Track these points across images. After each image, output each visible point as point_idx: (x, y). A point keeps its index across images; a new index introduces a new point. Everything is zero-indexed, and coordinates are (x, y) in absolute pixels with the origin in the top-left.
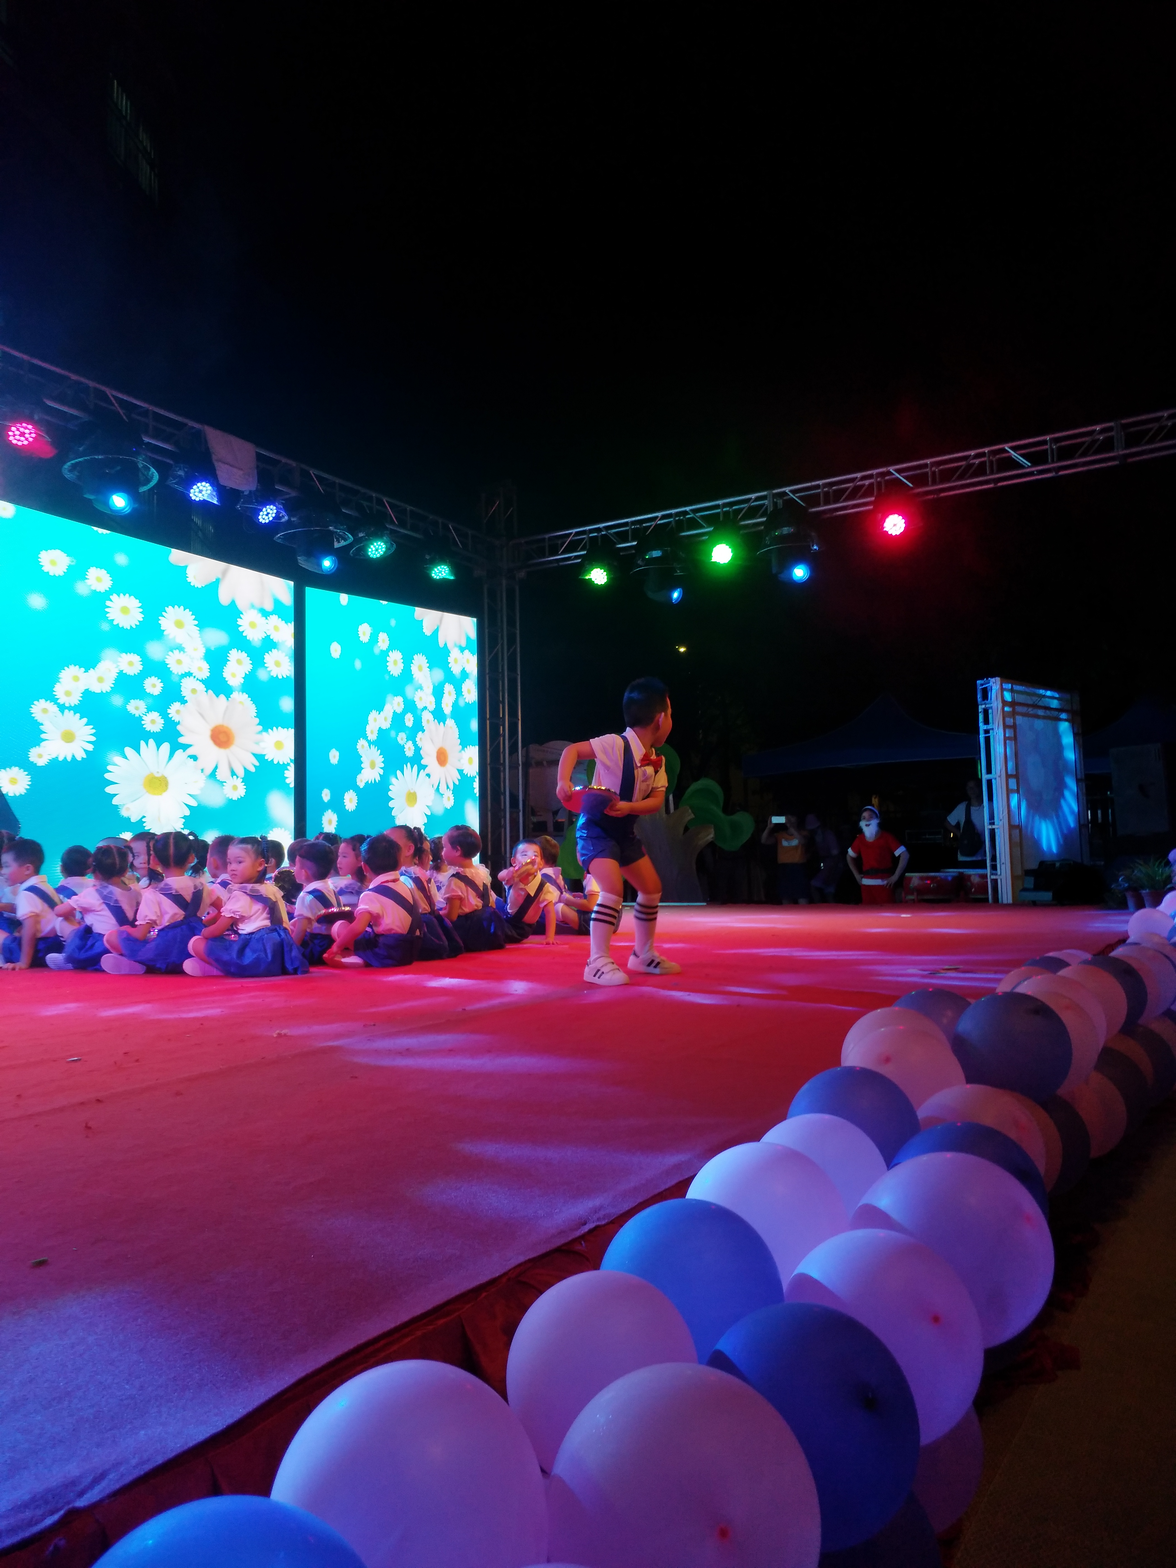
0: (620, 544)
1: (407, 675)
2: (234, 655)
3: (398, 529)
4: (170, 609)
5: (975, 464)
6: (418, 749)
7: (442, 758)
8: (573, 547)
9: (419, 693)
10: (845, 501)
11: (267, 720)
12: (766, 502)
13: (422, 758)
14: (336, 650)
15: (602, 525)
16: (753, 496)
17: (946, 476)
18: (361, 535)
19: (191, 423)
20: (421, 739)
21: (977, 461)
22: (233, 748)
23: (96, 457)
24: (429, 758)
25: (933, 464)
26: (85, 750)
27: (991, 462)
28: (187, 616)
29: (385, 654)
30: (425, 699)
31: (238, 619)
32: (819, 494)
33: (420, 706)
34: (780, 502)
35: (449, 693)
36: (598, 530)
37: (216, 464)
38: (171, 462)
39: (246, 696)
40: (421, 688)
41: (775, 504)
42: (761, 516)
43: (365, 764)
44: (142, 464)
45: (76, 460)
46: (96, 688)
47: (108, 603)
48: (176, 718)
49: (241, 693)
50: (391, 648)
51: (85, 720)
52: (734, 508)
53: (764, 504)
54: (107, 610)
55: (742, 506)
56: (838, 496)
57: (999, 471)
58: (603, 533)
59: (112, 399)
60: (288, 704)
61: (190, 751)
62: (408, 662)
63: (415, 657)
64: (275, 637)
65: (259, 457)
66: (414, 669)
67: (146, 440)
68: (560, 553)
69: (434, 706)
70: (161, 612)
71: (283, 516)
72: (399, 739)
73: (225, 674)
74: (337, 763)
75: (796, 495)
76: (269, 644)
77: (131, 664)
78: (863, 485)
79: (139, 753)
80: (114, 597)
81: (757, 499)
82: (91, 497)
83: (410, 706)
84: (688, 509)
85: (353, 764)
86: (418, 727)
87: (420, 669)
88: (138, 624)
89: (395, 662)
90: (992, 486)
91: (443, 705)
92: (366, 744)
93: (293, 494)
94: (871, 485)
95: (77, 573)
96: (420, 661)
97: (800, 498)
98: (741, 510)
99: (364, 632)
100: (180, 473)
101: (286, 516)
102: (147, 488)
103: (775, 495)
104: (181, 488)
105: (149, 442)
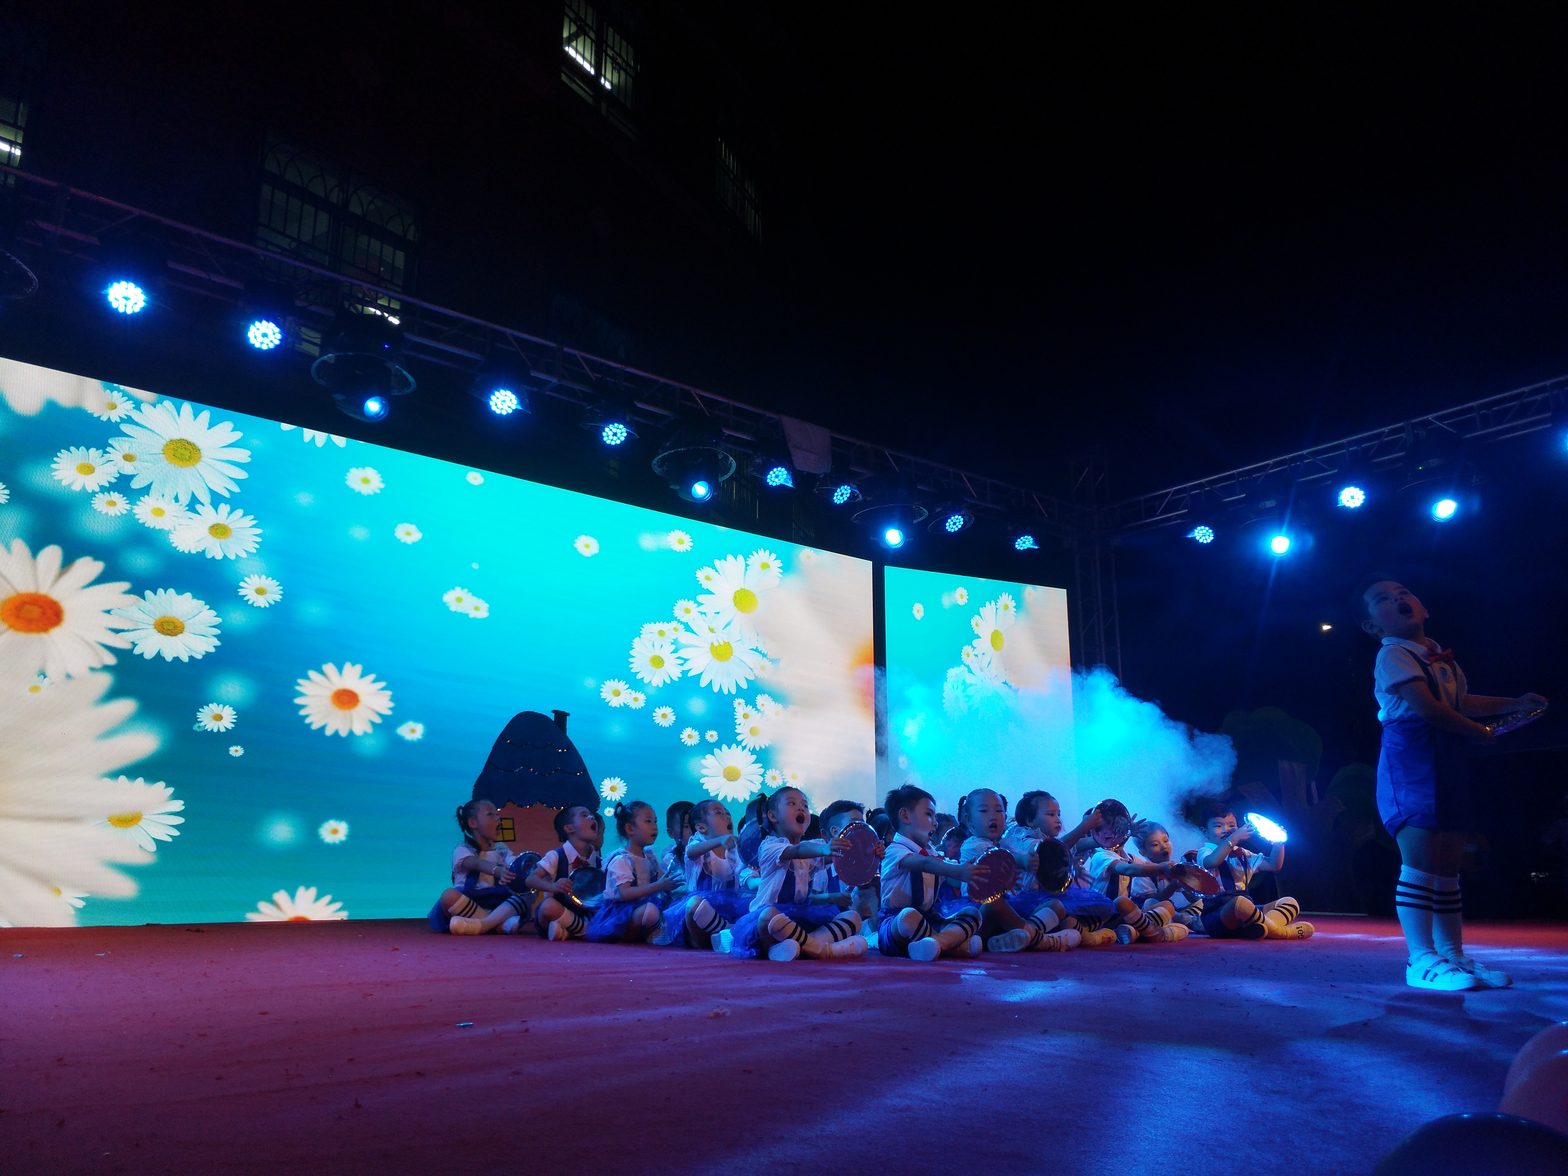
0: (1226, 497)
3: (979, 503)
8: (1172, 506)
10: (1509, 421)
12: (1403, 435)
15: (1203, 480)
16: (1386, 429)
18: (938, 510)
19: (769, 414)
23: (679, 450)
32: (1473, 418)
34: (1422, 433)
36: (1201, 486)
37: (792, 449)
38: (751, 452)
41: (1416, 436)
42: (1399, 451)
44: (723, 454)
45: (663, 455)
52: (1364, 445)
53: (1401, 438)
55: (1373, 442)
56: (1499, 417)
58: (1206, 489)
59: (695, 396)
65: (833, 441)
67: (727, 432)
68: (1158, 513)
71: (858, 496)
75: (1444, 422)
78: (1534, 402)
81: (1392, 432)
82: (677, 488)
84: (1305, 452)
93: (869, 474)
97: (1448, 425)
98: (1371, 447)
100: (758, 461)
101: (860, 496)
102: (726, 477)
103: (1415, 426)
104: (759, 476)
105: (729, 435)
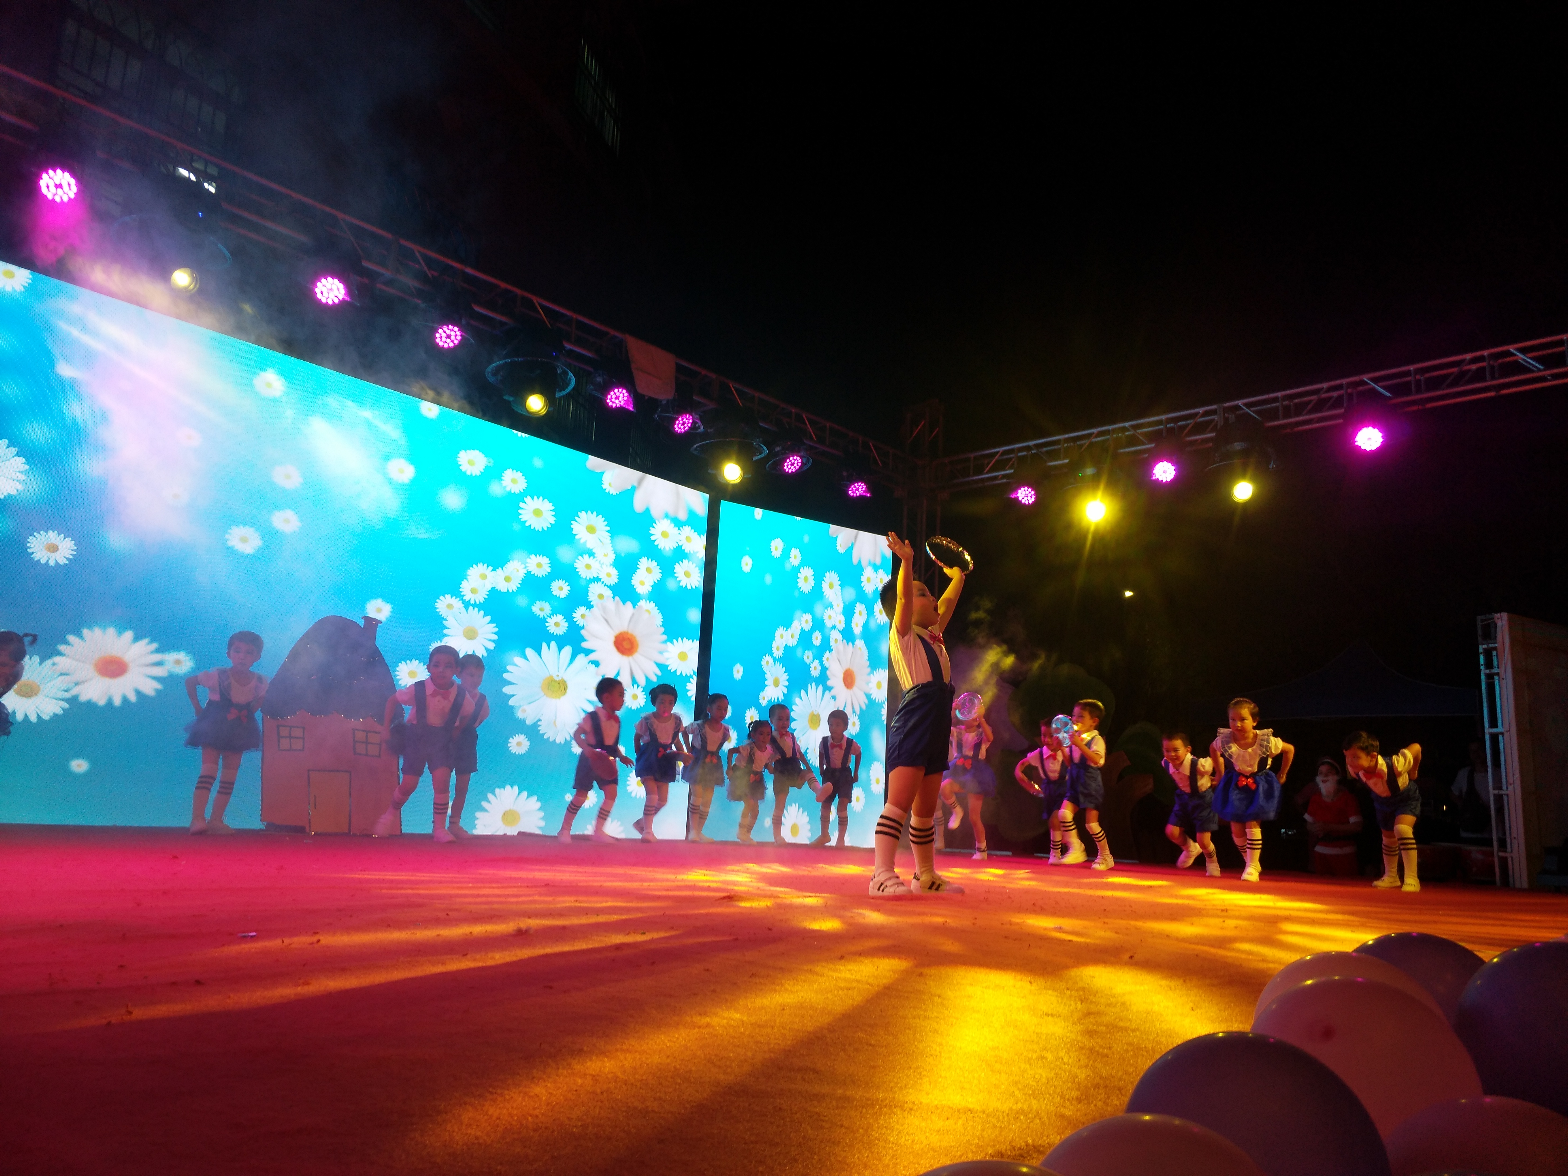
0: (1051, 461)
1: (817, 592)
2: (644, 563)
3: (818, 446)
4: (583, 514)
5: (1469, 370)
6: (824, 669)
7: (849, 679)
8: (1001, 465)
9: (829, 612)
10: (1307, 413)
11: (672, 631)
12: (1216, 417)
13: (828, 679)
14: (747, 564)
15: (1031, 443)
16: (1201, 410)
17: (1434, 383)
18: (778, 449)
19: (613, 332)
20: (828, 659)
21: (1474, 367)
22: (637, 656)
23: (516, 359)
24: (836, 680)
25: (1417, 371)
26: (486, 649)
27: (1492, 368)
28: (600, 522)
29: (796, 570)
30: (834, 617)
31: (651, 528)
32: (1277, 408)
33: (829, 623)
34: (1232, 417)
35: (860, 613)
36: (1028, 448)
37: (635, 372)
38: (592, 370)
39: (653, 604)
40: (831, 606)
41: (1226, 419)
42: (1211, 432)
43: (769, 682)
44: (562, 368)
45: (499, 363)
46: (503, 587)
47: (522, 505)
48: (581, 622)
49: (648, 601)
50: (803, 564)
51: (489, 618)
52: (1180, 423)
53: (1213, 420)
54: (520, 511)
55: (1189, 422)
56: (1299, 409)
57: (1501, 377)
58: (1033, 452)
59: (538, 306)
60: (695, 616)
61: (592, 656)
62: (819, 579)
63: (827, 574)
64: (687, 548)
65: (679, 368)
66: (825, 586)
67: (568, 346)
68: (985, 471)
69: (844, 626)
70: (573, 517)
71: (699, 427)
72: (805, 658)
73: (633, 582)
74: (740, 678)
75: (1252, 409)
76: (680, 554)
77: (539, 565)
78: (1330, 398)
79: (540, 655)
80: (528, 499)
81: (1206, 414)
82: (511, 399)
83: (818, 625)
84: (1127, 424)
85: (757, 680)
86: (826, 646)
87: (831, 586)
88: (550, 526)
89: (806, 579)
90: (1492, 394)
91: (853, 625)
92: (771, 661)
93: (711, 406)
94: (1340, 397)
95: (493, 473)
96: (831, 577)
97: (1255, 412)
98: (1187, 426)
99: (777, 547)
100: (599, 379)
101: (702, 427)
102: (564, 393)
103: (1226, 410)
104: (598, 395)
105: (571, 351)
